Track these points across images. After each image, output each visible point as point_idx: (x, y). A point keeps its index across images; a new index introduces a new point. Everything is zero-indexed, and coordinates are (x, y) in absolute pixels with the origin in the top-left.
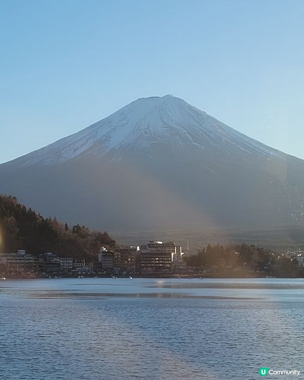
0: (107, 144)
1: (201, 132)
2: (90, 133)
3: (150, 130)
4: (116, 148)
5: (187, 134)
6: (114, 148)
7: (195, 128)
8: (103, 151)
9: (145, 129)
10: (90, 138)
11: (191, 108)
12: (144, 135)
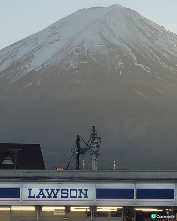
0: (26, 66)
1: (151, 51)
2: (9, 52)
3: (83, 48)
4: (36, 70)
5: (131, 54)
6: (33, 69)
7: (145, 46)
8: (19, 75)
9: (77, 46)
10: (8, 58)
11: (144, 21)
12: (74, 53)
